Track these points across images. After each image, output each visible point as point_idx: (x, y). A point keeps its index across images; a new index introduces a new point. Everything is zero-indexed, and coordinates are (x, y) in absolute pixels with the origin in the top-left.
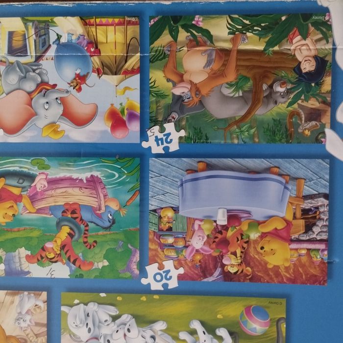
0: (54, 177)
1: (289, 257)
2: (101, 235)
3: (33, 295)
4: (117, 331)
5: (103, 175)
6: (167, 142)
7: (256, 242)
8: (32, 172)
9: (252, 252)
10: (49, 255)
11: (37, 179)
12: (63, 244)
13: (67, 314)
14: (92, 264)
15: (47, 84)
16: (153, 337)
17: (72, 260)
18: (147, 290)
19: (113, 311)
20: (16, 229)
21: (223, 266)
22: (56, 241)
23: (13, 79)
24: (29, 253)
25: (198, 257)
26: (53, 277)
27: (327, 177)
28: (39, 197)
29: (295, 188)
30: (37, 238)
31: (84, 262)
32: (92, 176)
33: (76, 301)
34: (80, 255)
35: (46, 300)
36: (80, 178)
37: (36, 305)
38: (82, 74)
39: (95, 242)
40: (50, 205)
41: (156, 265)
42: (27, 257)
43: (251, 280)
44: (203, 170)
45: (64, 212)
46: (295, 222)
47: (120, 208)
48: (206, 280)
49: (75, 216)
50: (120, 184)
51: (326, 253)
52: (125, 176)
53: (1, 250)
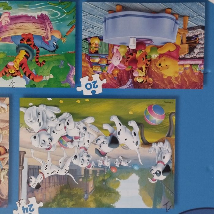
0: (14, 15)
1: (178, 70)
2: (48, 57)
4: (60, 125)
5: (49, 14)
7: (156, 60)
9: (153, 68)
10: (11, 71)
11: (3, 17)
12: (21, 63)
13: (24, 113)
16: (85, 128)
17: (27, 75)
18: (81, 96)
19: (57, 110)
21: (133, 77)
22: (16, 61)
25: (116, 72)
26: (14, 87)
27: (204, 14)
28: (3, 29)
29: (182, 23)
30: (2, 59)
32: (42, 14)
33: (31, 104)
34: (33, 71)
35: (9, 103)
37: (2, 107)
40: (12, 35)
41: (87, 78)
43: (152, 87)
44: (120, 11)
45: (22, 40)
46: (182, 46)
47: (62, 38)
48: (121, 88)
49: (30, 43)
51: (202, 66)
52: (65, 15)
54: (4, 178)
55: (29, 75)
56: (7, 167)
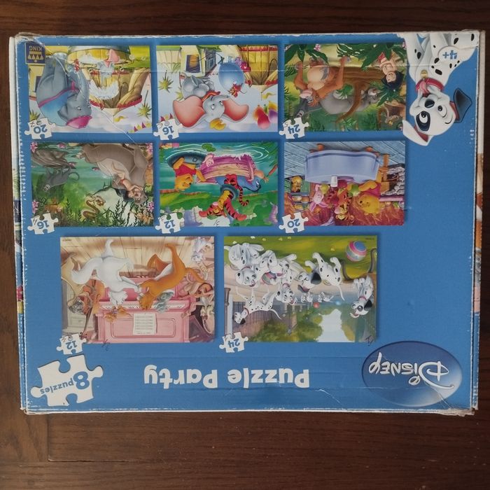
0: (218, 156)
1: (378, 207)
2: (252, 196)
4: (263, 262)
5: (252, 155)
6: (296, 131)
7: (357, 198)
8: (203, 153)
9: (354, 205)
10: (215, 211)
11: (206, 159)
12: (225, 203)
13: (228, 251)
14: (245, 216)
15: (213, 92)
16: (287, 265)
18: (283, 234)
19: (260, 248)
21: (335, 215)
22: (220, 201)
23: (190, 88)
24: (201, 210)
25: (318, 210)
26: (218, 226)
27: (404, 153)
28: (208, 171)
29: (383, 160)
30: (207, 199)
31: (240, 216)
32: (245, 155)
33: (234, 242)
34: (237, 210)
35: (213, 242)
36: (236, 157)
37: (207, 246)
38: (238, 85)
39: (247, 201)
40: (216, 176)
41: (289, 216)
42: (200, 213)
43: (353, 224)
44: (321, 150)
45: (226, 181)
46: (383, 184)
47: (264, 177)
48: (323, 225)
49: (233, 183)
50: (264, 160)
51: (403, 203)
52: (268, 155)
53: (182, 208)
54: (210, 314)
55: (232, 214)
56: (213, 303)
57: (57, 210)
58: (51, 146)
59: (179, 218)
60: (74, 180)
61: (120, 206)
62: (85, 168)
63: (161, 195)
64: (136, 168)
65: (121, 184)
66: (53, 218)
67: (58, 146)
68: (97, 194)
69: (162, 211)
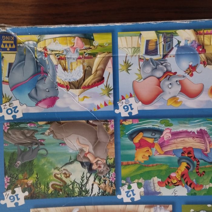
0: (175, 131)
2: (208, 167)
3: (163, 207)
8: (160, 128)
10: (173, 181)
11: (164, 133)
12: (183, 174)
14: (202, 186)
15: (170, 72)
17: (189, 184)
20: (151, 165)
22: (178, 172)
23: (148, 70)
24: (160, 180)
26: (176, 195)
28: (166, 144)
30: (165, 170)
32: (201, 130)
35: (172, 210)
36: (193, 131)
38: (193, 65)
39: (204, 172)
40: (173, 149)
42: (159, 183)
45: (183, 153)
49: (190, 155)
53: (141, 179)
57: (27, 184)
58: (22, 126)
59: (139, 188)
60: (42, 156)
61: (85, 177)
62: (53, 144)
63: (122, 167)
64: (99, 142)
65: (85, 157)
66: (24, 191)
67: (29, 125)
68: (64, 168)
69: (124, 182)
